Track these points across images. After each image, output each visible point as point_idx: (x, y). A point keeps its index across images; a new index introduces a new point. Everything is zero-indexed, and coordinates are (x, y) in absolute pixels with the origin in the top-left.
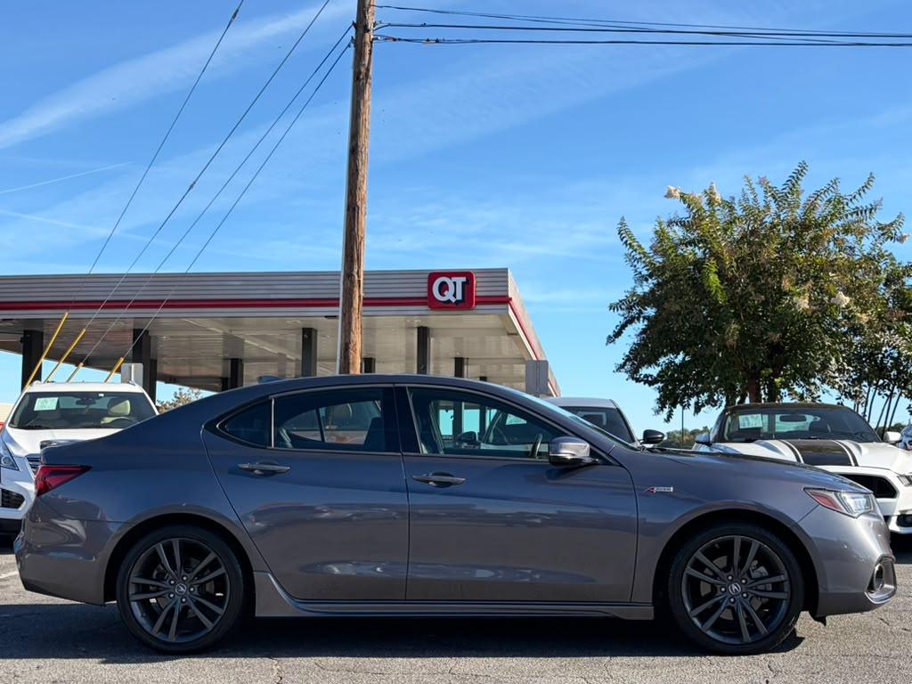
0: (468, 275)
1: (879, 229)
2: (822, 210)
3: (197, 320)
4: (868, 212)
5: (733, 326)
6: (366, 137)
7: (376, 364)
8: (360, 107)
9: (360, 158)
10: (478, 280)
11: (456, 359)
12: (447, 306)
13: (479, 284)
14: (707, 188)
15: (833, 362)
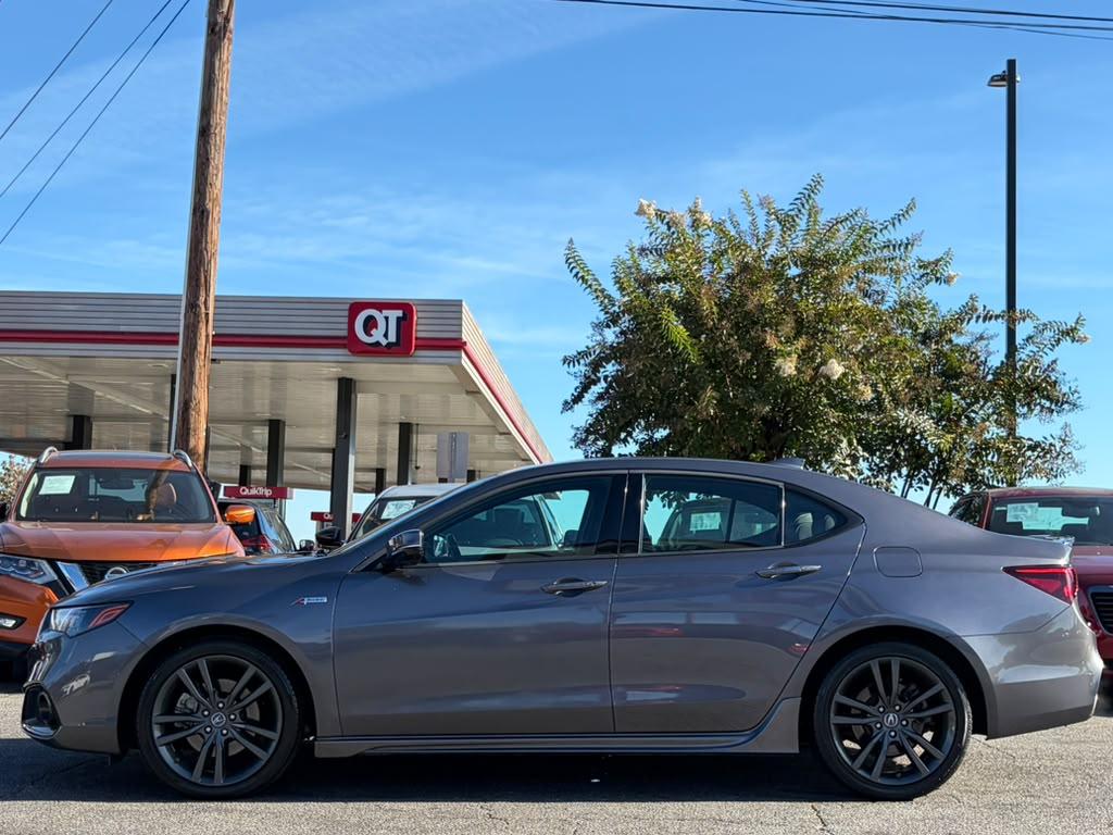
0: (406, 308)
1: (920, 267)
2: (842, 239)
3: (15, 359)
4: (902, 248)
5: (709, 393)
6: (222, 113)
7: (287, 429)
8: (214, 72)
9: (212, 142)
10: (420, 315)
11: (401, 424)
12: (375, 350)
13: (420, 321)
14: (691, 205)
15: (844, 444)
